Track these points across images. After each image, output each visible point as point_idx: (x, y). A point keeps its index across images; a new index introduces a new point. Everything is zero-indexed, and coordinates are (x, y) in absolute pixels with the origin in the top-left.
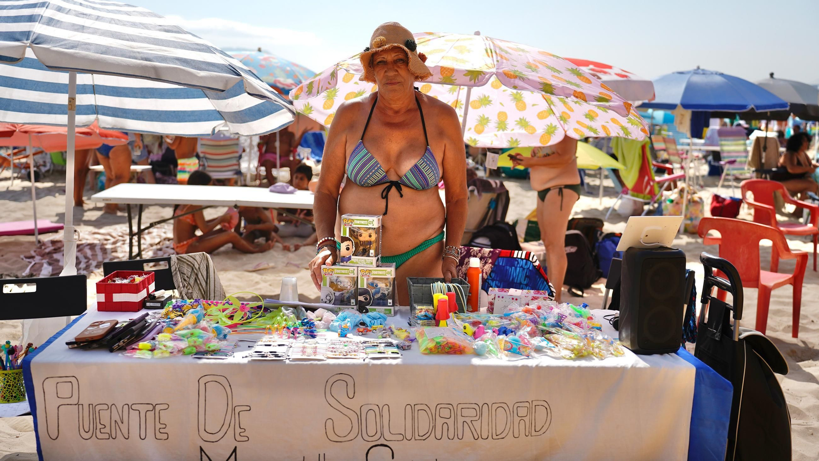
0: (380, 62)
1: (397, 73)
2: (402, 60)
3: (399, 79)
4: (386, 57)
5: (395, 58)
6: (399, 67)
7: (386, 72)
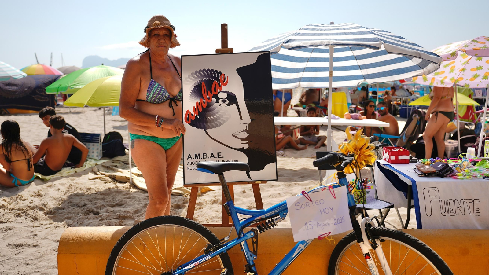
0: (155, 34)
1: (165, 41)
2: (167, 35)
3: (165, 45)
4: (160, 32)
5: (164, 34)
6: (166, 38)
7: (159, 40)
